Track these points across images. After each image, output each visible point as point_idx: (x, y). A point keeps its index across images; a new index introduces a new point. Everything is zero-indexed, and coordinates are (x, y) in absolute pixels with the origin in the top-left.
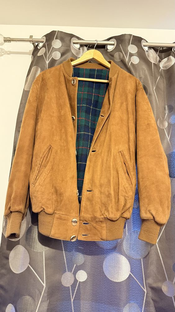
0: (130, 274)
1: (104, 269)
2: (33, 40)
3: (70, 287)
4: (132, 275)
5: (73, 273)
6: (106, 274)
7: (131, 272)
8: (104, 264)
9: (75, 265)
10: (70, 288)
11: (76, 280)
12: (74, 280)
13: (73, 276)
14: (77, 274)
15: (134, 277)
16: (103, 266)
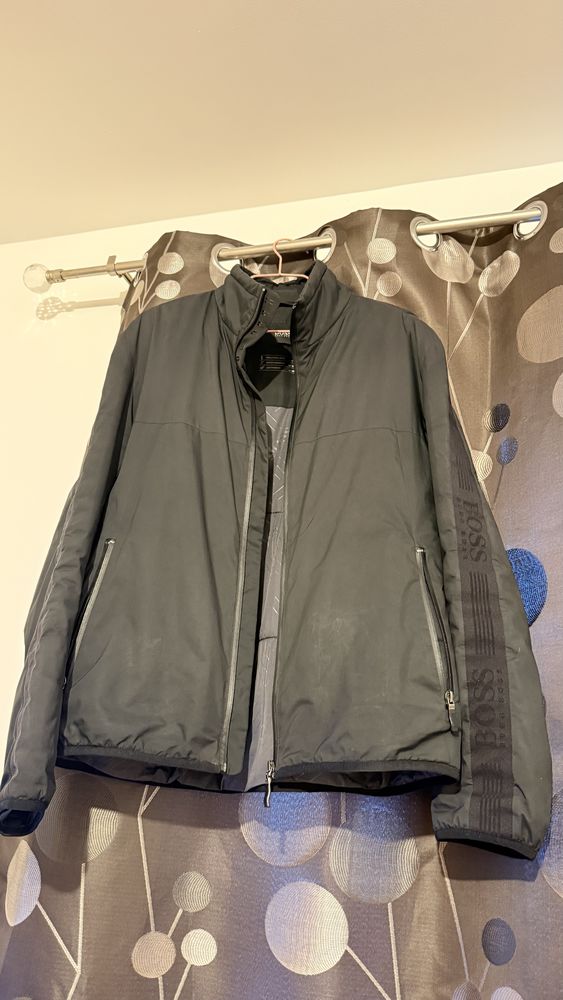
0: (346, 951)
1: (267, 930)
2: (117, 267)
3: (160, 979)
4: (354, 955)
5: (173, 937)
6: (272, 948)
7: (350, 944)
8: (268, 913)
9: (180, 912)
10: (161, 983)
11: (180, 961)
12: (176, 959)
13: (171, 945)
14: (185, 939)
15: (358, 961)
16: (266, 920)
